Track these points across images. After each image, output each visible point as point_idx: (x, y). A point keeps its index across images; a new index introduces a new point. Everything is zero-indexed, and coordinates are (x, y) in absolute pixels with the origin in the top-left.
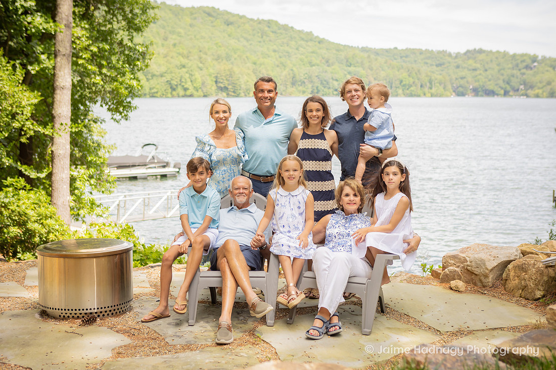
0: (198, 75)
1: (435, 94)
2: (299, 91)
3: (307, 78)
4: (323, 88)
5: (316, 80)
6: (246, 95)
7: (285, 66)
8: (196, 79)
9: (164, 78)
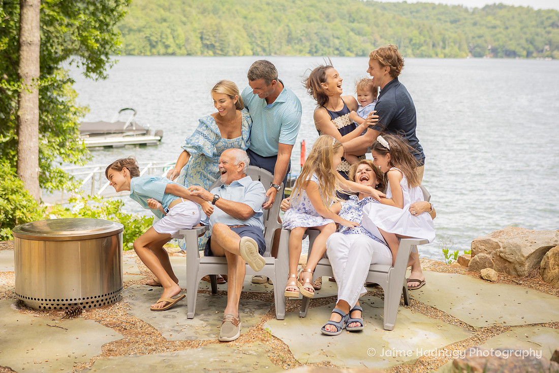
0: (180, 30)
1: (449, 54)
2: (296, 50)
3: (305, 35)
4: (322, 47)
5: (314, 37)
6: (235, 55)
7: (279, 22)
8: (178, 35)
9: (142, 34)
